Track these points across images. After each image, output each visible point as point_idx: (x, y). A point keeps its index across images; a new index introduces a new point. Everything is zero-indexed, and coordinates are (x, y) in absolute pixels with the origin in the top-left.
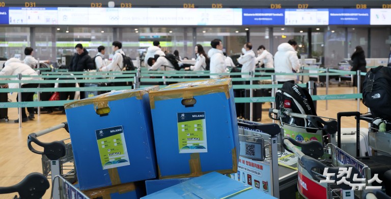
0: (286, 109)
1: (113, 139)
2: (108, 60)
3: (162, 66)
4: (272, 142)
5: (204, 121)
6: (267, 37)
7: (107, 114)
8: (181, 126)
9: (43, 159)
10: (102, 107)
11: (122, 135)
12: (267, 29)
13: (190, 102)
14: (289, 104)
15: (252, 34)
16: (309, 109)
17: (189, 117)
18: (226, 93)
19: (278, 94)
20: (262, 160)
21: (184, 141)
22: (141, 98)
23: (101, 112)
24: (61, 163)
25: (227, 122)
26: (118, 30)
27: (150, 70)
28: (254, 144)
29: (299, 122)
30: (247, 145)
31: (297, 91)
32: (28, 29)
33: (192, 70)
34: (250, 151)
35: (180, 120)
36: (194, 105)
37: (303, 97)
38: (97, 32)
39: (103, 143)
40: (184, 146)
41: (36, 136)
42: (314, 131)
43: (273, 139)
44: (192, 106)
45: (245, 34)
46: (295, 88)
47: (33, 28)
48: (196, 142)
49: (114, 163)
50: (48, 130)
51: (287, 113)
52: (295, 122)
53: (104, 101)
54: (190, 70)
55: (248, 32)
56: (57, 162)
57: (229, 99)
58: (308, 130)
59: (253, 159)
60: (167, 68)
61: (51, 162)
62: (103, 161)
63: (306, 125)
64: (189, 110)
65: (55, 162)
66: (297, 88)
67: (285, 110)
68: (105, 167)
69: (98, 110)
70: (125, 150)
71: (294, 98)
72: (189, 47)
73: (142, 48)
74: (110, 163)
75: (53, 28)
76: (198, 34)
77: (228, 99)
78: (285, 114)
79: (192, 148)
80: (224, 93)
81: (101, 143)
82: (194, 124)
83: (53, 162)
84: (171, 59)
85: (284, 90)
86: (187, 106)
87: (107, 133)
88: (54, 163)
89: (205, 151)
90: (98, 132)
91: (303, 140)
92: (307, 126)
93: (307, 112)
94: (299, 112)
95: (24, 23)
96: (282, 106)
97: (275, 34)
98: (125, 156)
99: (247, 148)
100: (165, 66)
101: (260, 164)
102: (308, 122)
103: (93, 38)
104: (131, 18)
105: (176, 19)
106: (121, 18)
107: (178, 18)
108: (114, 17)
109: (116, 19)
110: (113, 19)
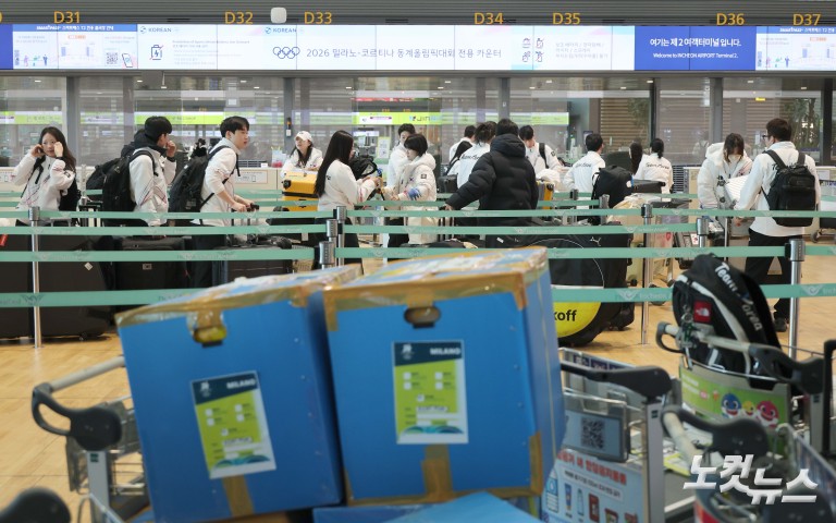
0: (698, 325)
1: (233, 405)
4: (650, 414)
5: (459, 365)
6: (707, 103)
7: (218, 343)
8: (404, 376)
9: (68, 447)
10: (207, 323)
11: (256, 395)
12: (707, 81)
13: (426, 315)
14: (706, 313)
15: (664, 94)
16: (758, 326)
17: (422, 354)
18: (516, 295)
19: (680, 288)
20: (622, 460)
21: (409, 413)
22: (303, 303)
23: (204, 336)
24: (111, 459)
25: (519, 369)
26: (297, 83)
28: (602, 419)
29: (732, 361)
30: (584, 421)
31: (727, 279)
32: (63, 81)
34: (594, 434)
35: (401, 361)
36: (438, 324)
37: (743, 294)
38: (242, 87)
39: (209, 412)
40: (410, 426)
41: (52, 390)
42: (769, 386)
43: (652, 407)
44: (430, 325)
45: (646, 94)
46: (722, 271)
47: (73, 78)
48: (441, 416)
49: (237, 462)
50: (81, 373)
51: (700, 335)
52: (721, 361)
53: (213, 310)
55: (653, 89)
56: (102, 455)
57: (524, 311)
58: (754, 384)
59: (601, 458)
61: (87, 454)
62: (209, 458)
63: (748, 369)
64: (424, 336)
65: (96, 456)
66: (728, 273)
67: (695, 329)
68: (216, 473)
69: (197, 331)
70: (264, 432)
71: (719, 298)
73: (364, 128)
74: (227, 463)
75: (126, 77)
76: (514, 93)
77: (520, 308)
78: (694, 340)
79: (428, 430)
80: (510, 295)
81: (206, 413)
82: (434, 372)
83: (92, 455)
85: (693, 276)
86: (418, 326)
87: (219, 390)
88: (94, 459)
89: (463, 439)
90: (197, 386)
91: (740, 407)
92: (752, 372)
93: (752, 336)
94: (731, 336)
95: (51, 65)
96: (687, 318)
97: (727, 94)
98: (264, 447)
99: (585, 429)
101: (620, 471)
102: (753, 363)
103: (232, 102)
104: (331, 52)
105: (452, 53)
106: (304, 53)
107: (457, 52)
108: (286, 51)
109: (291, 55)
110: (282, 55)
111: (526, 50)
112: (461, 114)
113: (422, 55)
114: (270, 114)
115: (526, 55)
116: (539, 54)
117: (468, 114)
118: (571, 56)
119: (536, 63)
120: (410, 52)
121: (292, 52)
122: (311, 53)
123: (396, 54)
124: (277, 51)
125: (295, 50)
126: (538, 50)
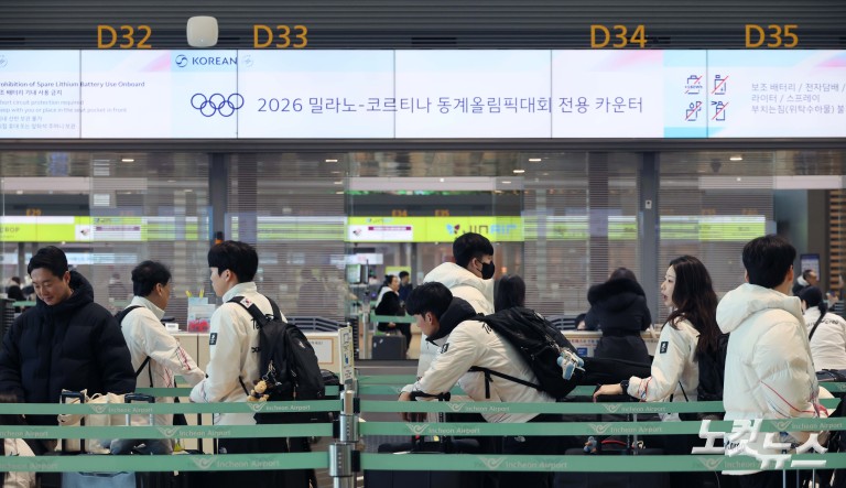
2: (183, 327)
3: (474, 369)
26: (234, 164)
27: (413, 396)
33: (635, 400)
38: (120, 171)
54: (624, 397)
60: (497, 382)
72: (620, 243)
73: (358, 249)
84: (521, 336)
100: (489, 373)
103: (102, 200)
104: (305, 103)
105: (546, 105)
106: (252, 104)
107: (556, 103)
108: (217, 101)
109: (226, 110)
110: (208, 109)
111: (694, 99)
112: (551, 218)
113: (486, 108)
114: (172, 219)
115: (694, 108)
116: (719, 105)
117: (567, 218)
118: (781, 110)
119: (713, 124)
120: (462, 103)
121: (229, 104)
122: (267, 105)
123: (435, 108)
124: (199, 101)
125: (233, 99)
126: (717, 98)
